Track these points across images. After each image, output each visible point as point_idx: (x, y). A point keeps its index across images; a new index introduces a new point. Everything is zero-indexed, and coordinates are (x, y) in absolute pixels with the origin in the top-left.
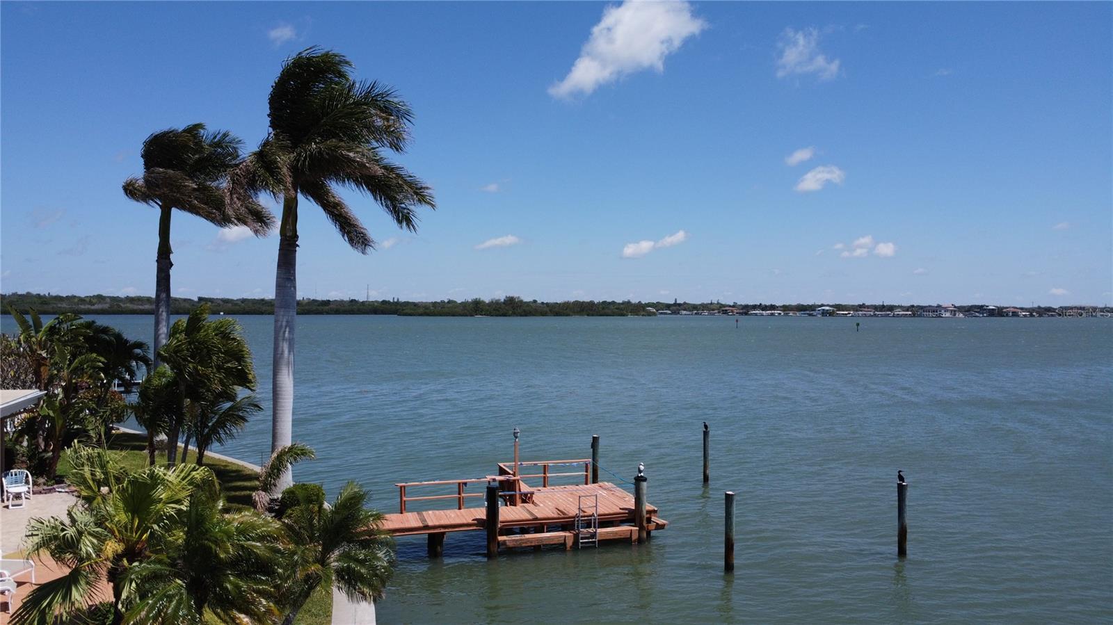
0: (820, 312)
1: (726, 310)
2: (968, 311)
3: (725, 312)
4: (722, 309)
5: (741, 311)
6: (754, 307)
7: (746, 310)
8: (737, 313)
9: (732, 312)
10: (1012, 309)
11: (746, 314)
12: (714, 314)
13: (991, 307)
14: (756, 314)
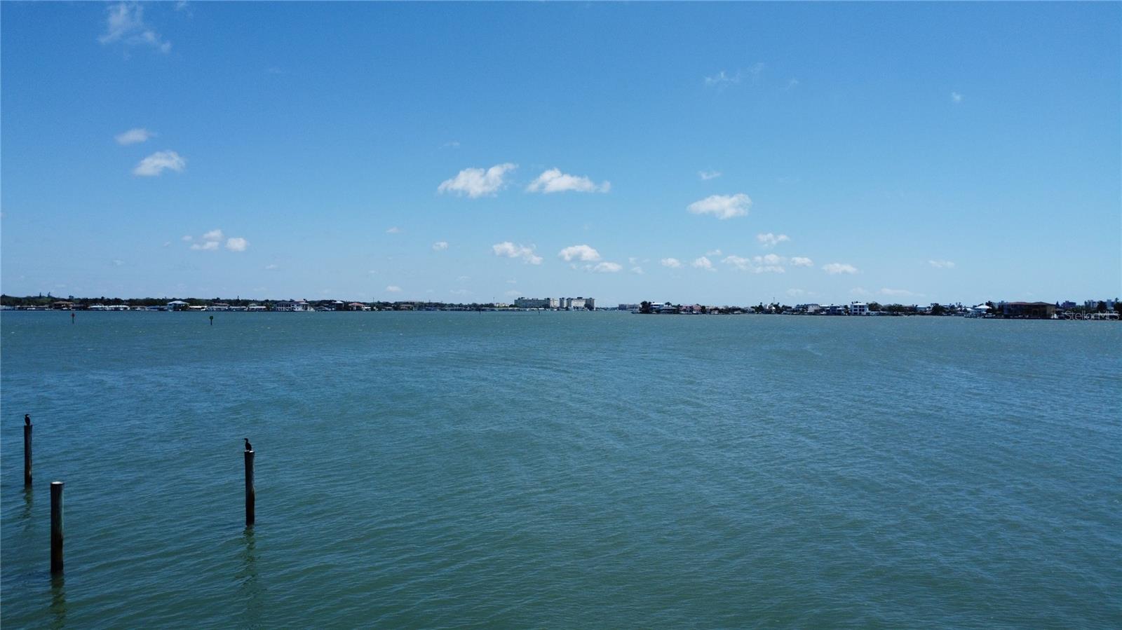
0: (172, 307)
1: (60, 305)
2: (318, 306)
3: (59, 307)
4: (54, 303)
5: (78, 306)
6: (95, 301)
7: (84, 304)
8: (73, 308)
9: (67, 306)
10: (356, 304)
11: (85, 309)
12: (43, 309)
13: (338, 302)
14: (97, 309)
